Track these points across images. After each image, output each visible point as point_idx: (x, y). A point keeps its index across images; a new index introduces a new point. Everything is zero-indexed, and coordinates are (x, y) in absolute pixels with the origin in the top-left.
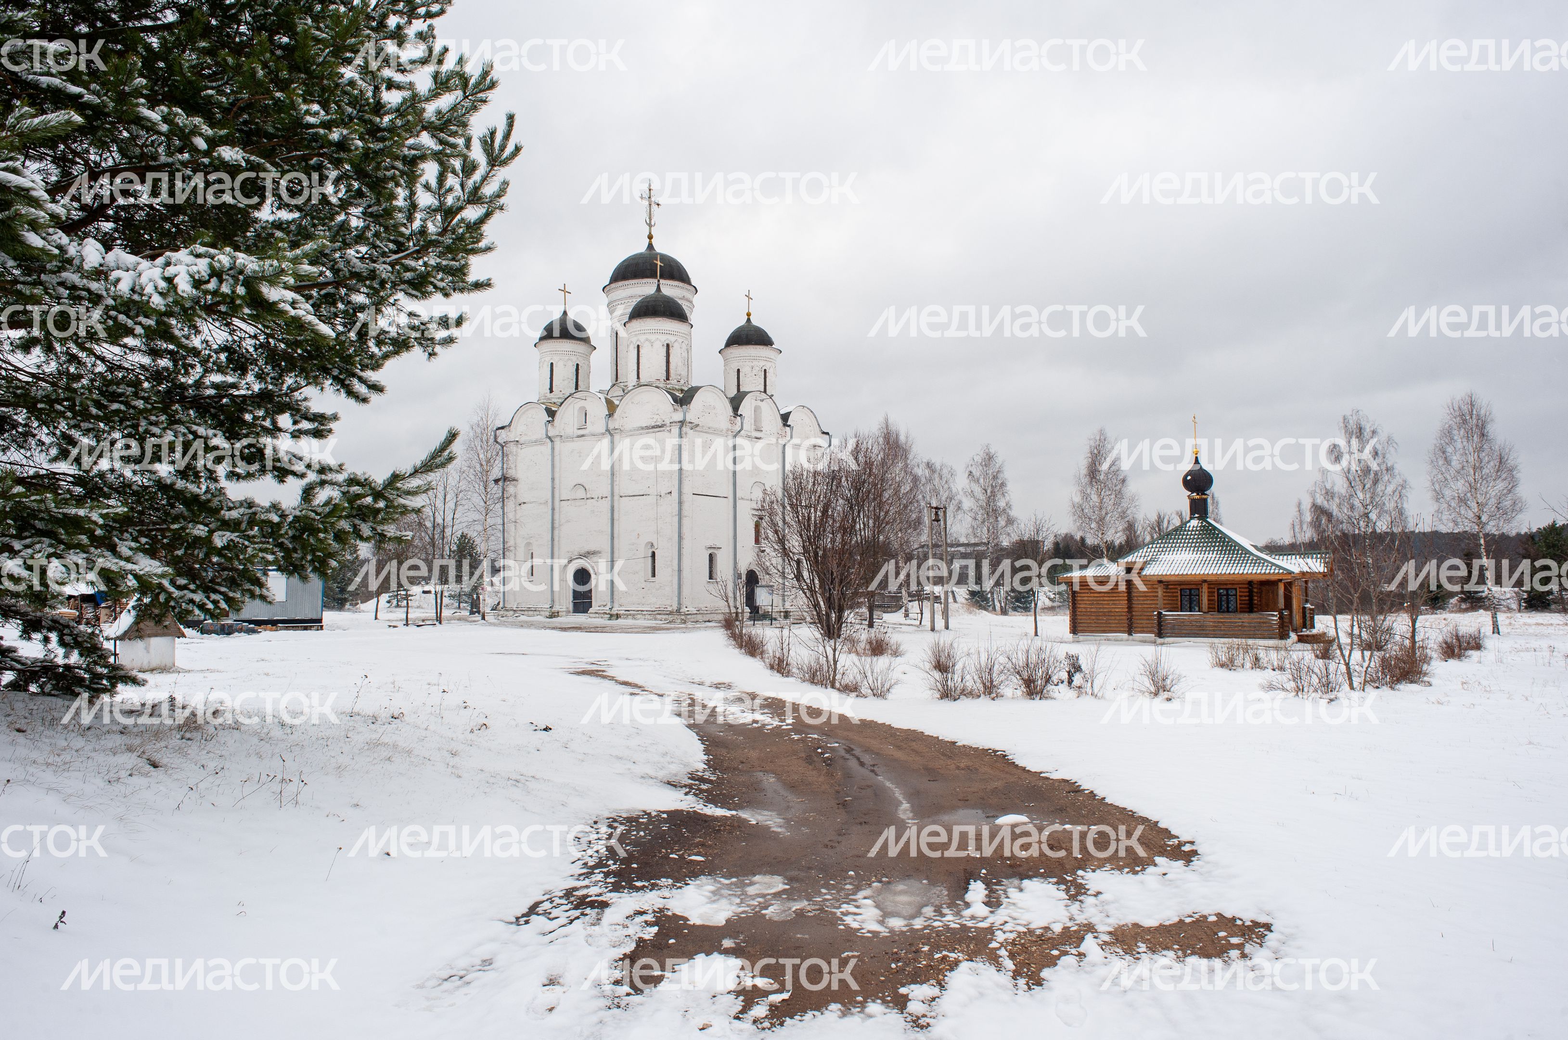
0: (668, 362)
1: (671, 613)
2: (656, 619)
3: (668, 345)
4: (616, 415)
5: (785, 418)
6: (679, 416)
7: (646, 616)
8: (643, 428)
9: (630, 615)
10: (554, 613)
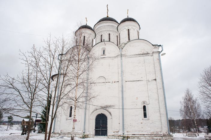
1: (164, 136)
7: (147, 137)
8: (137, 55)
9: (136, 137)
10: (85, 136)
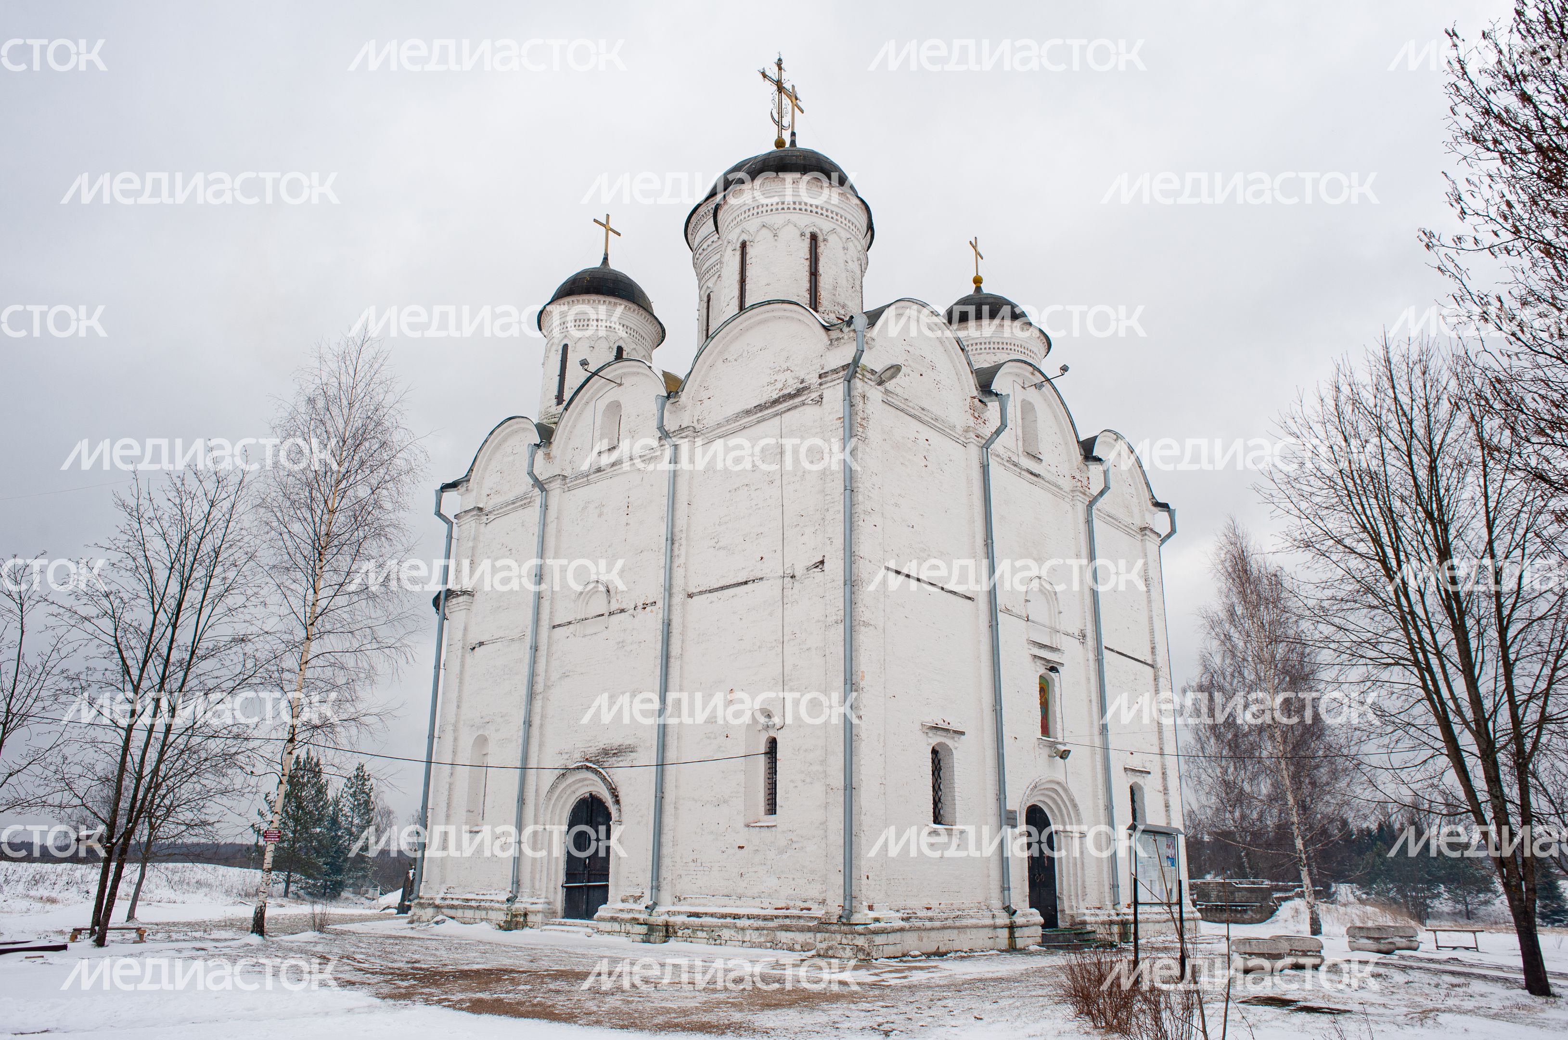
0: (814, 274)
1: (823, 926)
2: (775, 945)
3: (814, 238)
4: (684, 397)
5: (1088, 449)
6: (844, 355)
7: (748, 932)
8: (748, 412)
9: (702, 928)
10: (516, 916)
